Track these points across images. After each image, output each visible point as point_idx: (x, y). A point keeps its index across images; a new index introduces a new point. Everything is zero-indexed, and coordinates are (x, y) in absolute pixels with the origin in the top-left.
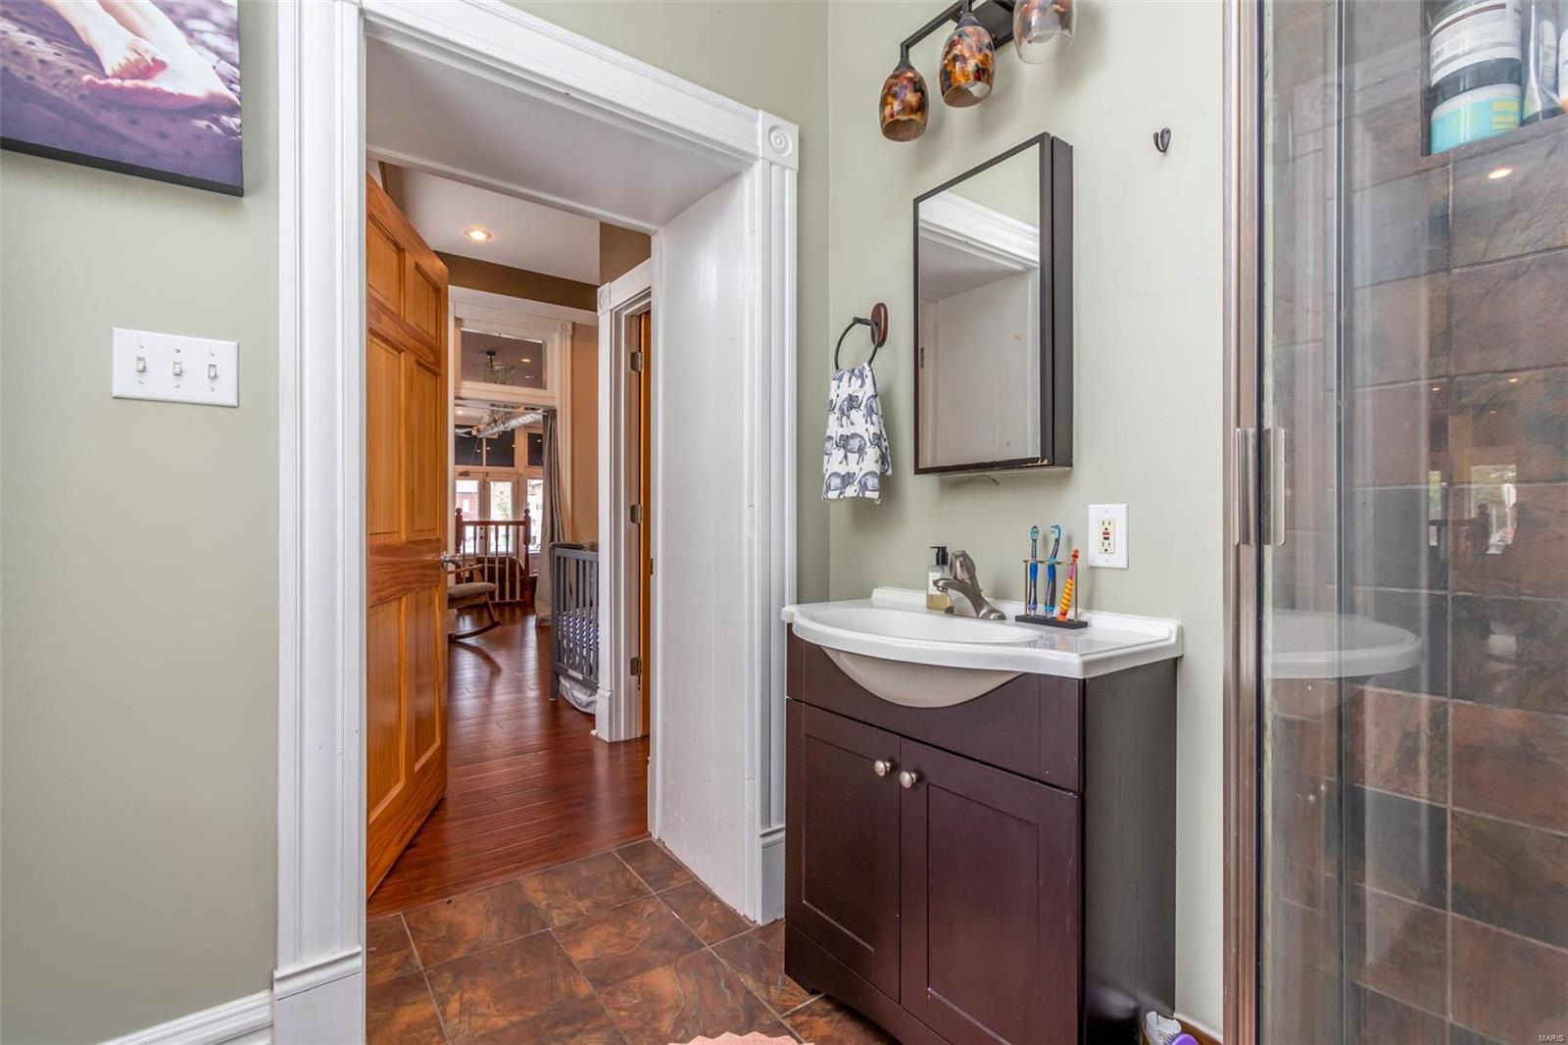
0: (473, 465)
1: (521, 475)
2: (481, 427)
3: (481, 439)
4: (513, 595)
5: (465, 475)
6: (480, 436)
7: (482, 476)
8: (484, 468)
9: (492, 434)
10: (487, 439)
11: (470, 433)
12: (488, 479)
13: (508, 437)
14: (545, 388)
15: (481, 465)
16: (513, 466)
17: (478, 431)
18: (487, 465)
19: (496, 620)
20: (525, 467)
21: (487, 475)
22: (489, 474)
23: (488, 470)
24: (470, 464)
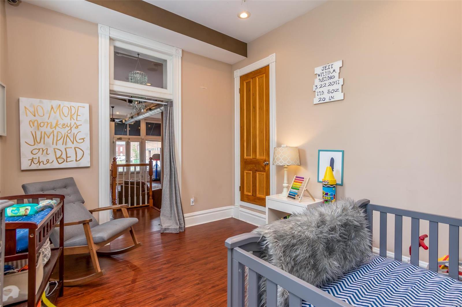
0: (123, 135)
1: (143, 139)
2: (127, 119)
3: (127, 125)
4: (143, 202)
5: (120, 139)
6: (126, 123)
7: (127, 140)
8: (128, 136)
9: (131, 122)
10: (129, 125)
11: (122, 121)
12: (129, 141)
13: (138, 123)
14: (166, 88)
15: (127, 135)
16: (140, 135)
17: (126, 121)
18: (129, 135)
19: (138, 243)
20: (145, 136)
21: (129, 139)
22: (130, 139)
23: (129, 137)
24: (122, 135)
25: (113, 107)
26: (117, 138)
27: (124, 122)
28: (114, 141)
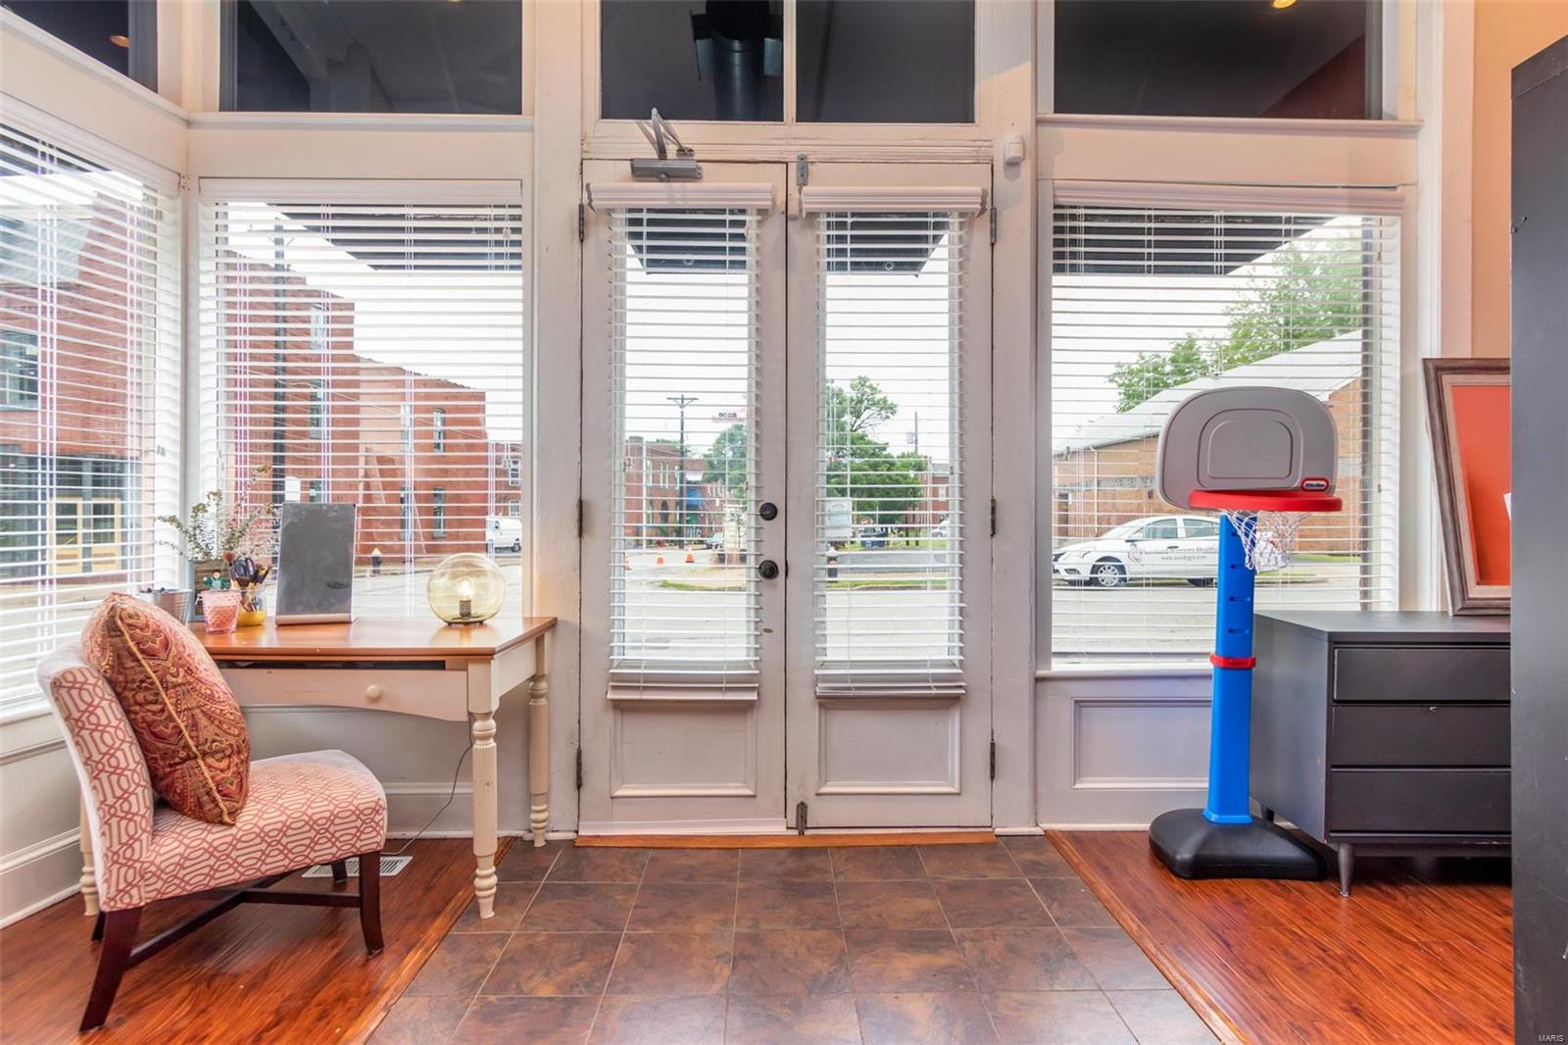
20: (1040, 120)
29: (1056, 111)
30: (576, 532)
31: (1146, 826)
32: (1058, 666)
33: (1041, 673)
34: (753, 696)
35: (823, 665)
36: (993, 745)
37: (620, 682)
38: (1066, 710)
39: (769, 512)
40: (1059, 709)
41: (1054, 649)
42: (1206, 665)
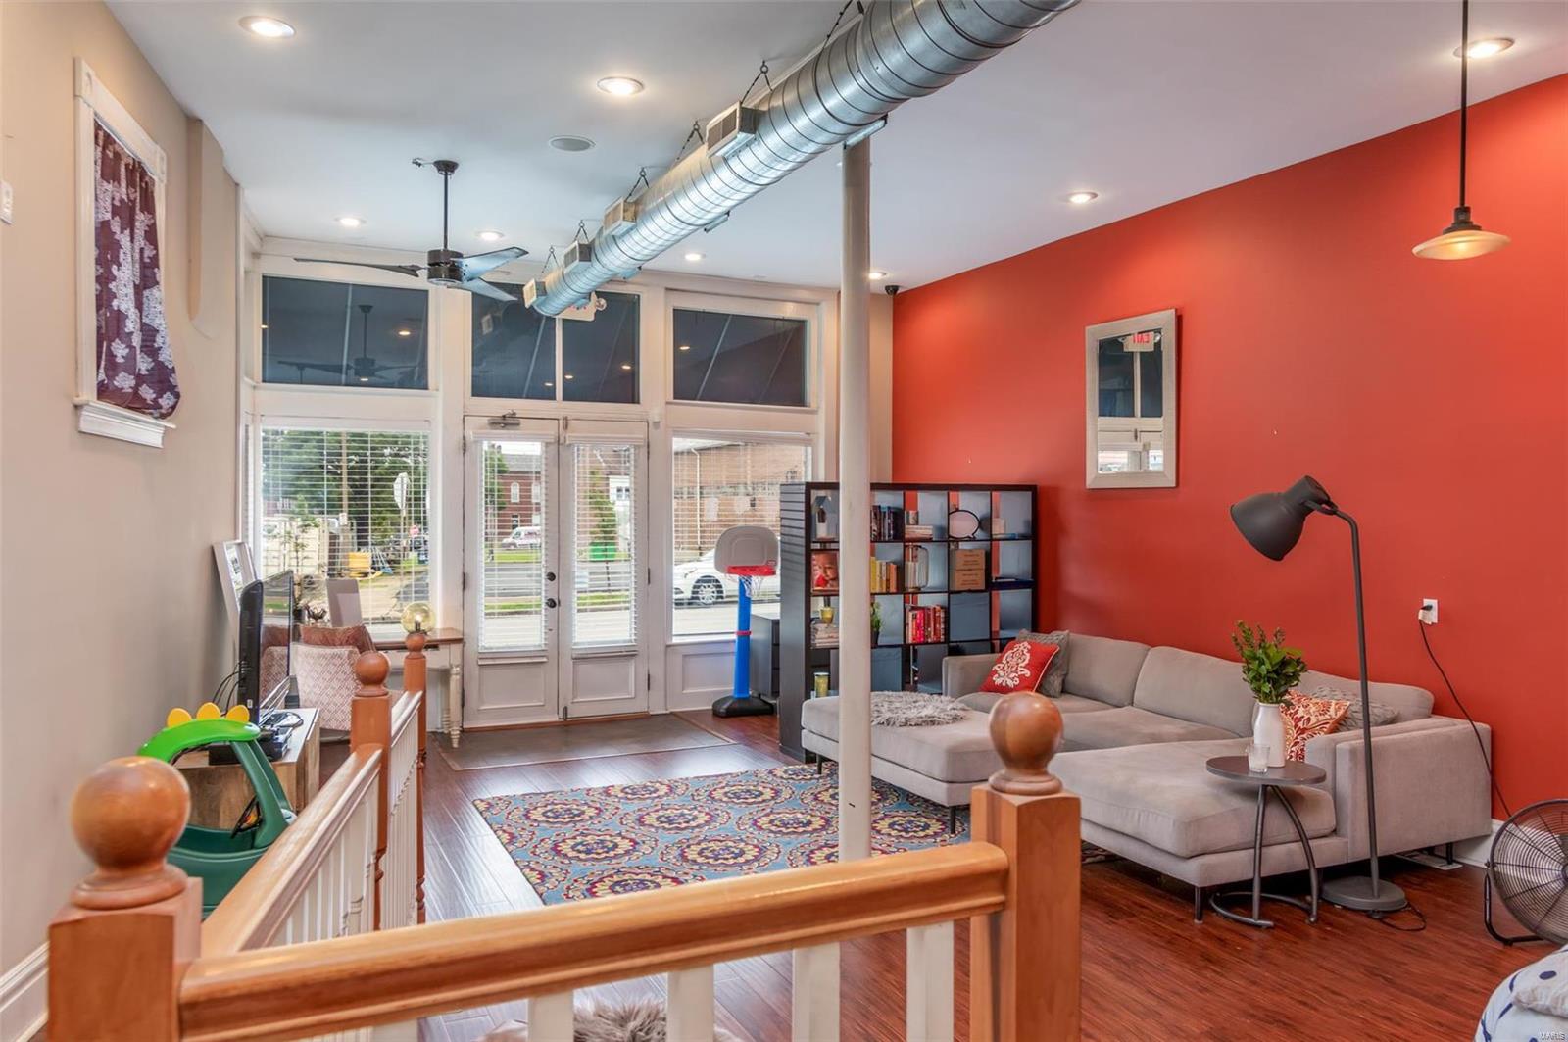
1: (656, 424)
2: (547, 281)
3: (551, 320)
5: (506, 425)
6: (546, 311)
8: (558, 407)
12: (569, 438)
13: (622, 313)
17: (541, 290)
18: (565, 398)
20: (668, 403)
21: (566, 427)
22: (572, 423)
23: (571, 415)
24: (519, 396)
25: (447, 167)
26: (485, 420)
27: (530, 298)
28: (470, 435)
29: (675, 398)
30: (461, 587)
31: (711, 707)
32: (676, 640)
33: (669, 643)
34: (544, 659)
35: (575, 644)
36: (649, 676)
37: (483, 656)
38: (679, 660)
39: (551, 577)
40: (677, 660)
41: (674, 633)
42: (734, 637)
